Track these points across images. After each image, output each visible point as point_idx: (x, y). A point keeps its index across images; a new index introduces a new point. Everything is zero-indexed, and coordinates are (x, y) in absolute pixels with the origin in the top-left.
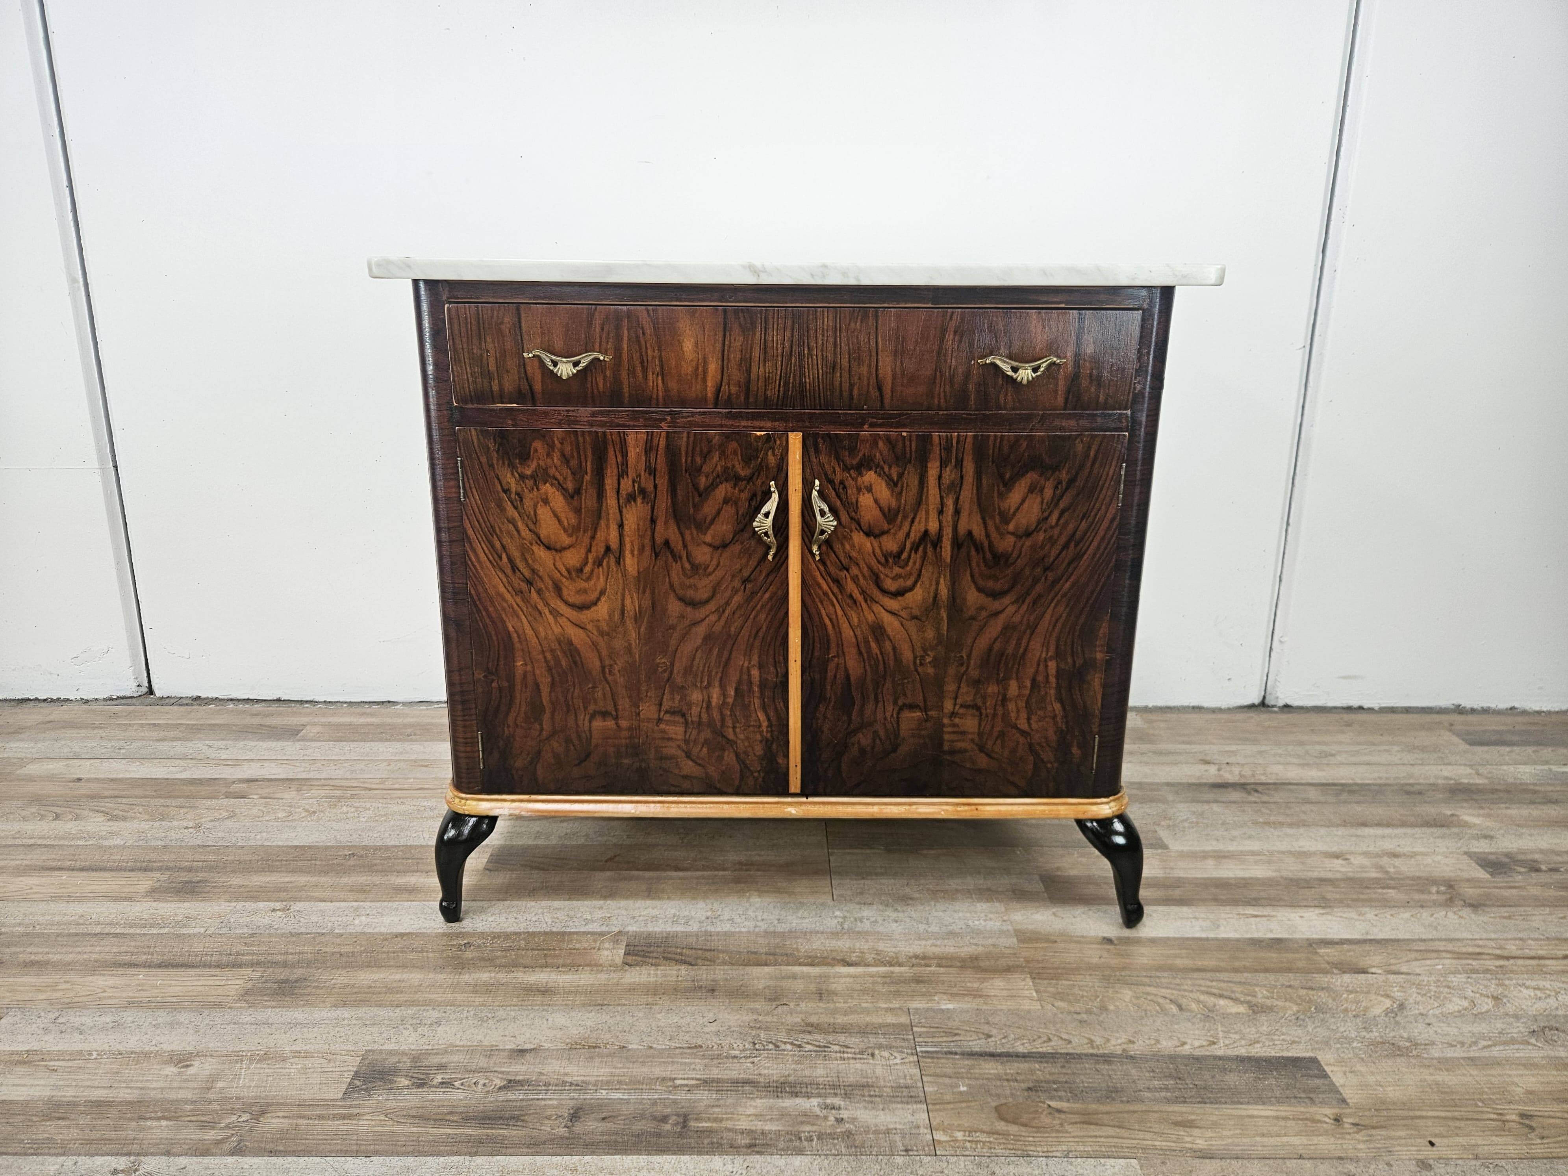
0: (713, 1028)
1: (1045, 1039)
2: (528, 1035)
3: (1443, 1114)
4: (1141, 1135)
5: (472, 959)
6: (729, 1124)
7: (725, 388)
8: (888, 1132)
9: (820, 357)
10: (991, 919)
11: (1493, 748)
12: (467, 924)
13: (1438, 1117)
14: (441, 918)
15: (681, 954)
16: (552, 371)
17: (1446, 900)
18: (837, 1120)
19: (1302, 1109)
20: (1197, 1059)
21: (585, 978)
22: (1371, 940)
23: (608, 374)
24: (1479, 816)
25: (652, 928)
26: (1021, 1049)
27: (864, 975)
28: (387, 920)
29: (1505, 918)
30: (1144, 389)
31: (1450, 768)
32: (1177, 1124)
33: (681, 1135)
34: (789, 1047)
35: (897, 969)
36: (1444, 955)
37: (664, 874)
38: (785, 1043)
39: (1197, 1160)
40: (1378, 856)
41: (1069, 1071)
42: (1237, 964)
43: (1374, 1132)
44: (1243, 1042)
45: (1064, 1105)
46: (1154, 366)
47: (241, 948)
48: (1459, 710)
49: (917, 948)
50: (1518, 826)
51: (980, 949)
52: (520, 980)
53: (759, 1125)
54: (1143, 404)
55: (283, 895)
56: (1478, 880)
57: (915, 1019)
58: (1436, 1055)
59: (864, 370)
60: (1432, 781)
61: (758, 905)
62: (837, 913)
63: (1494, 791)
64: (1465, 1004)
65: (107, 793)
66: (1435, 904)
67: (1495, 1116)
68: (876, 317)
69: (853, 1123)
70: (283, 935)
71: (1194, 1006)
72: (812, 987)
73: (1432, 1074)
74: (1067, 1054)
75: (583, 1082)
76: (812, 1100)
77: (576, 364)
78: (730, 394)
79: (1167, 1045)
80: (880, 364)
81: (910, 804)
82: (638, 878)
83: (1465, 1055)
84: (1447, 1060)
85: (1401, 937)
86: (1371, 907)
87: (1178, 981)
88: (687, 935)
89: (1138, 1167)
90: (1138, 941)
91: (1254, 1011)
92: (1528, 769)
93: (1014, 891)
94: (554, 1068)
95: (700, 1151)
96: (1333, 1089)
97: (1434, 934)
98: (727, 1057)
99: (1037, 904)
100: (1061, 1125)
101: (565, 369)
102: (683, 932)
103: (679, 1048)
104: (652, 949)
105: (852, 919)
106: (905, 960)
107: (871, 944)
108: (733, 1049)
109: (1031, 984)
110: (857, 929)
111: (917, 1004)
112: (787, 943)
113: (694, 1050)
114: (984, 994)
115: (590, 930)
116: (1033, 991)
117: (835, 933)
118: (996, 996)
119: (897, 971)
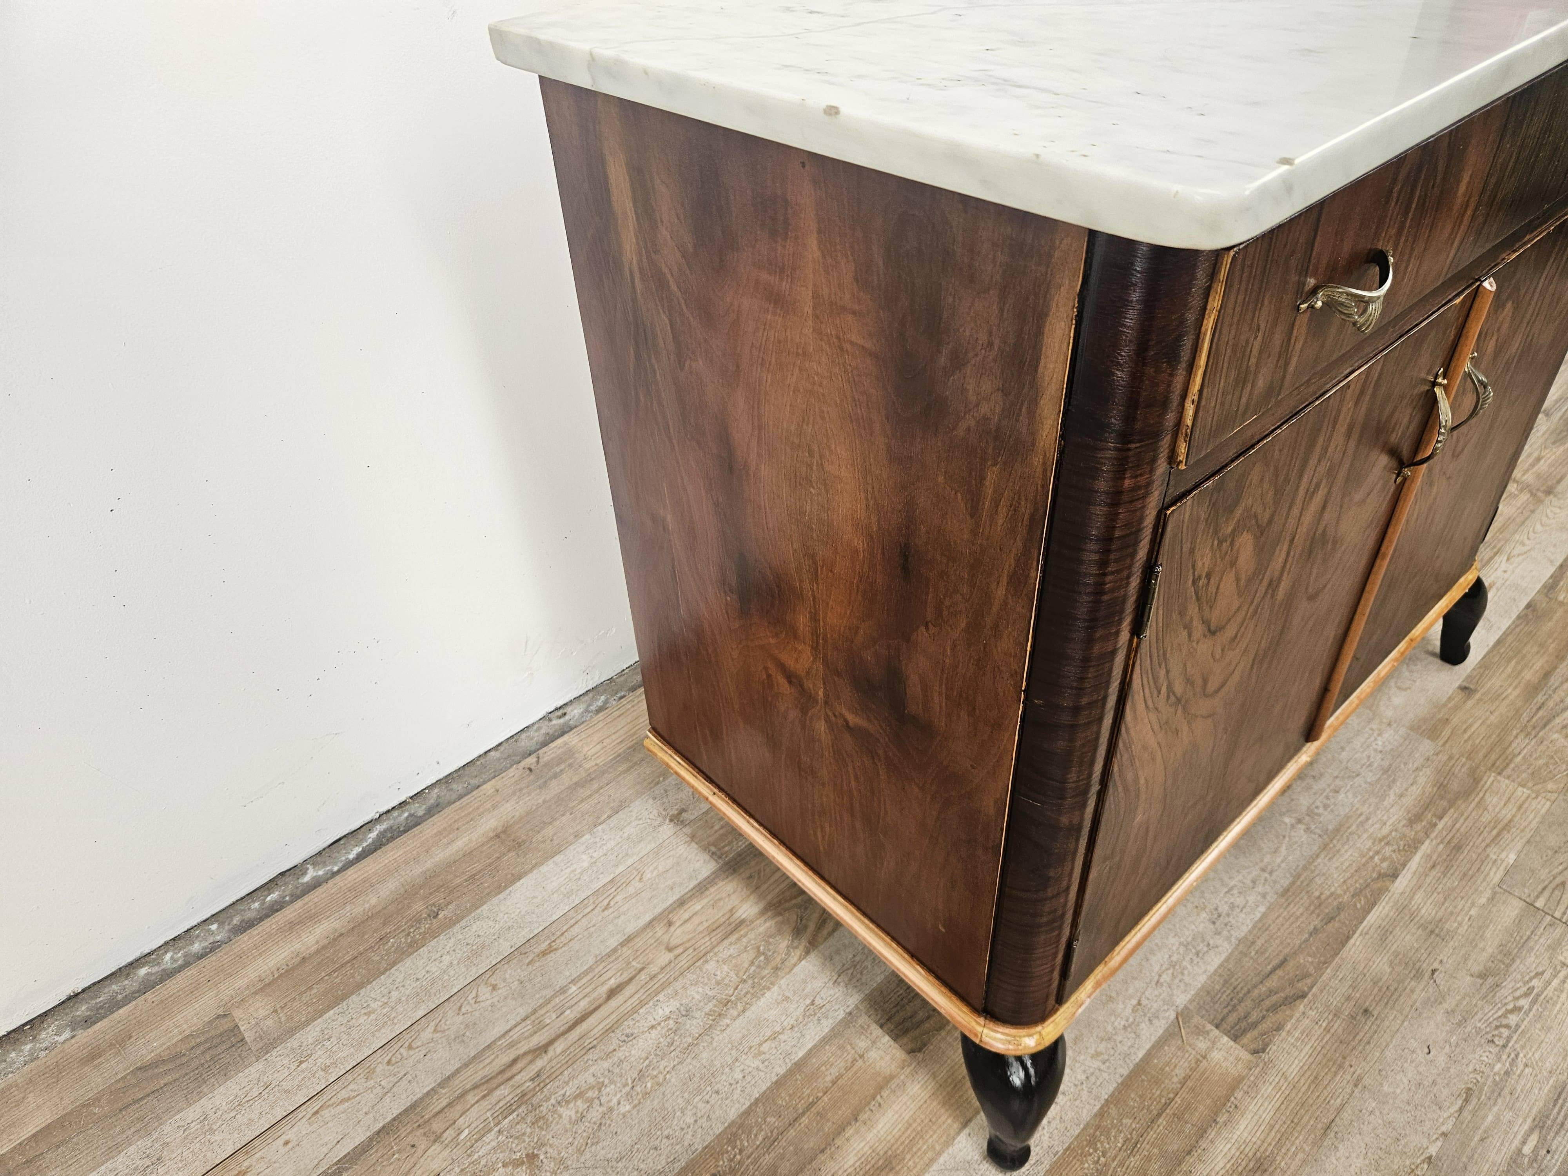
0: (1440, 1056)
15: (1273, 991)
16: (1354, 322)
21: (1258, 1109)
25: (1194, 984)
27: (1420, 878)
35: (1425, 849)
42: (1551, 651)
49: (1396, 809)
51: (1427, 772)
57: (1519, 893)
72: (1415, 929)
90: (1479, 675)
101: (1374, 312)
102: (1227, 960)
103: (1461, 1110)
104: (1241, 1010)
105: (1307, 818)
106: (1413, 833)
107: (1365, 836)
108: (1491, 1066)
109: (1507, 781)
110: (1330, 827)
111: (1496, 876)
112: (1317, 894)
113: (1474, 1101)
114: (1506, 821)
115: (1153, 1039)
116: (1520, 789)
117: (1325, 847)
118: (1514, 816)
119: (1429, 851)
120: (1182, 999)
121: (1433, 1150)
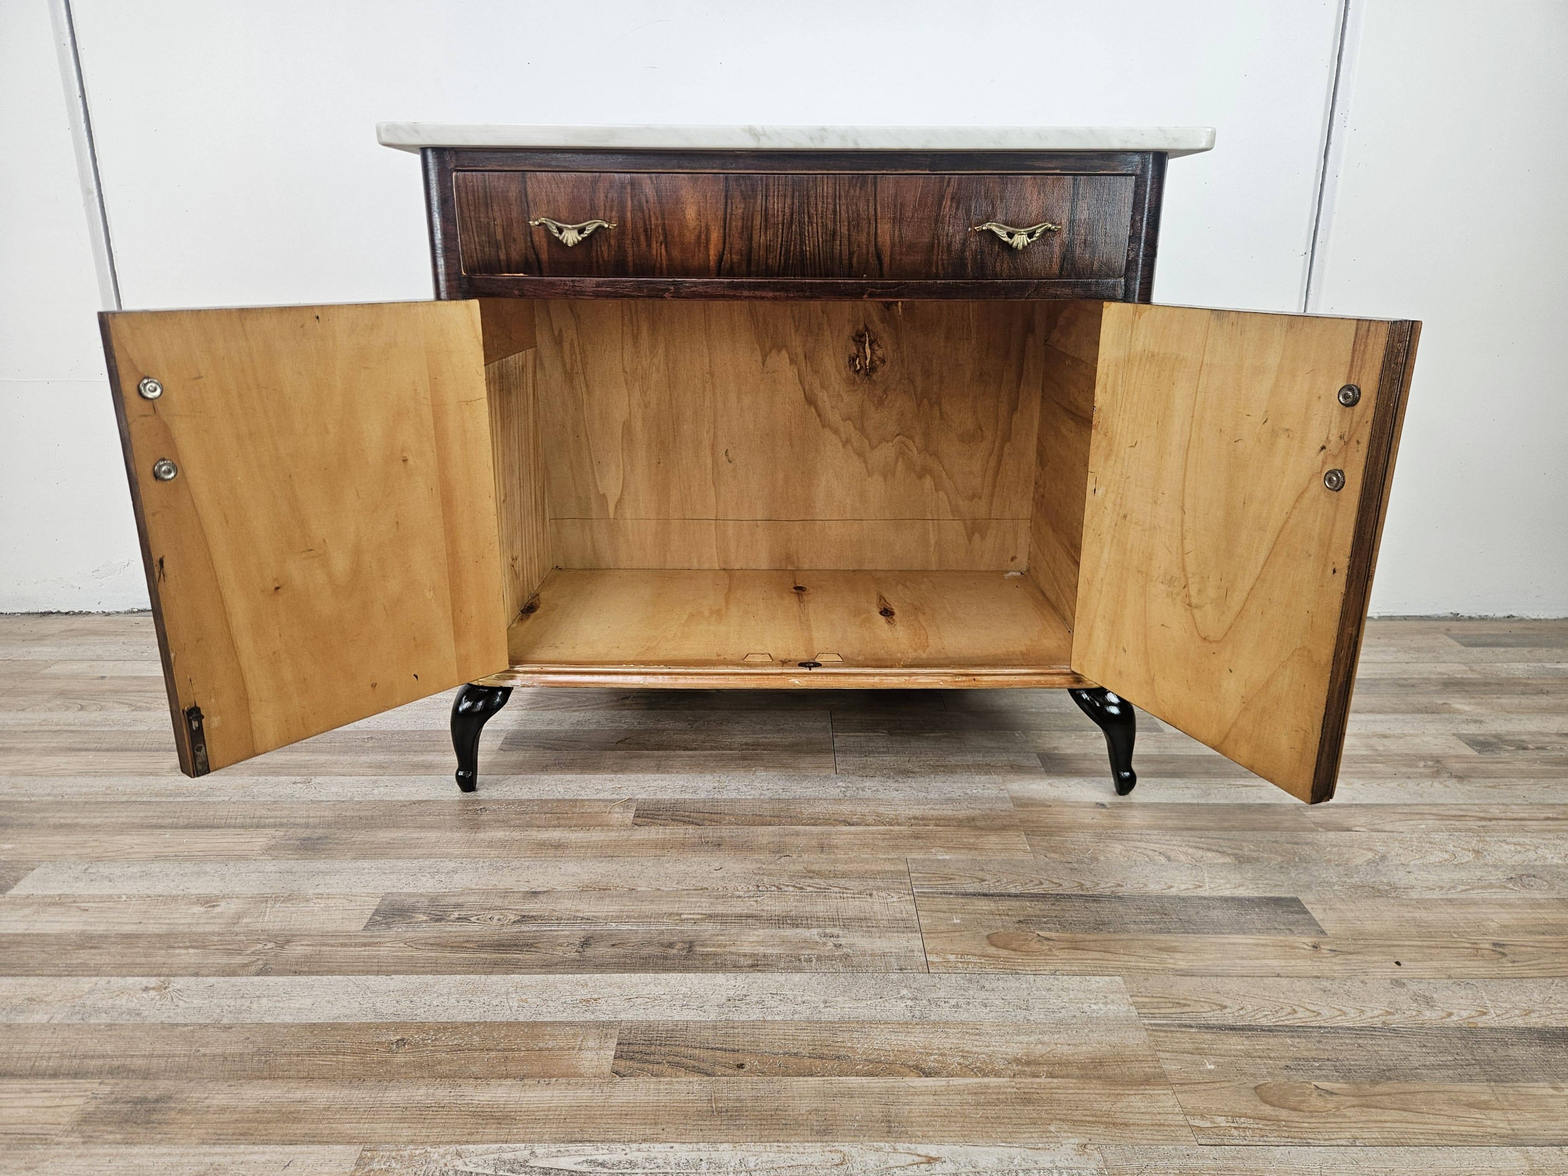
0: (719, 874)
1: (1037, 882)
2: (541, 880)
3: (1419, 943)
4: (1126, 958)
5: (488, 821)
6: (733, 949)
7: (727, 256)
8: (884, 955)
9: (820, 224)
10: (988, 788)
11: (1486, 649)
12: (482, 793)
13: (1413, 946)
14: (457, 788)
15: (689, 817)
16: (558, 238)
17: (1433, 773)
18: (835, 945)
19: (1282, 938)
20: (1183, 899)
21: (597, 836)
22: (1357, 805)
23: (612, 242)
24: (1470, 704)
25: (659, 796)
26: (1013, 891)
27: (864, 832)
28: (405, 790)
29: (1489, 787)
30: (1138, 255)
31: (1444, 665)
32: (1160, 949)
33: (686, 958)
34: (791, 889)
35: (896, 828)
36: (1428, 817)
37: (672, 753)
38: (787, 886)
39: (1178, 977)
40: (1368, 737)
41: (1059, 908)
42: (1226, 824)
43: (1350, 957)
44: (1228, 886)
45: (1053, 935)
46: (1147, 233)
47: (265, 813)
48: (1456, 617)
49: (917, 811)
50: (1509, 712)
51: (977, 812)
52: (534, 837)
53: (761, 950)
54: (1136, 272)
55: (304, 770)
56: (1467, 757)
57: (912, 867)
58: (1415, 897)
59: (863, 238)
60: (1425, 676)
61: (764, 777)
62: (840, 784)
63: (1486, 684)
64: (1446, 856)
65: (130, 689)
66: (1422, 776)
67: (1469, 945)
68: (875, 183)
69: (850, 948)
70: (304, 803)
71: (1182, 858)
72: (814, 842)
73: (1409, 912)
74: (1058, 895)
75: (593, 917)
76: (812, 930)
77: (581, 231)
78: (732, 263)
79: (1154, 888)
80: (879, 231)
81: (911, 675)
82: (648, 757)
83: (1444, 897)
84: (1426, 900)
85: (1386, 802)
86: (1359, 778)
87: (1168, 838)
88: (694, 802)
89: (1122, 982)
90: (1131, 806)
91: (1240, 862)
92: (1521, 666)
93: (1012, 767)
94: (566, 906)
95: (704, 970)
96: (1312, 922)
97: (1419, 800)
98: (731, 897)
99: (1034, 776)
100: (1050, 950)
101: (571, 237)
102: (690, 799)
104: (661, 812)
109: (1024, 839)
114: (979, 847)
115: (601, 798)
116: (1026, 845)
118: (991, 849)
120: (641, 797)
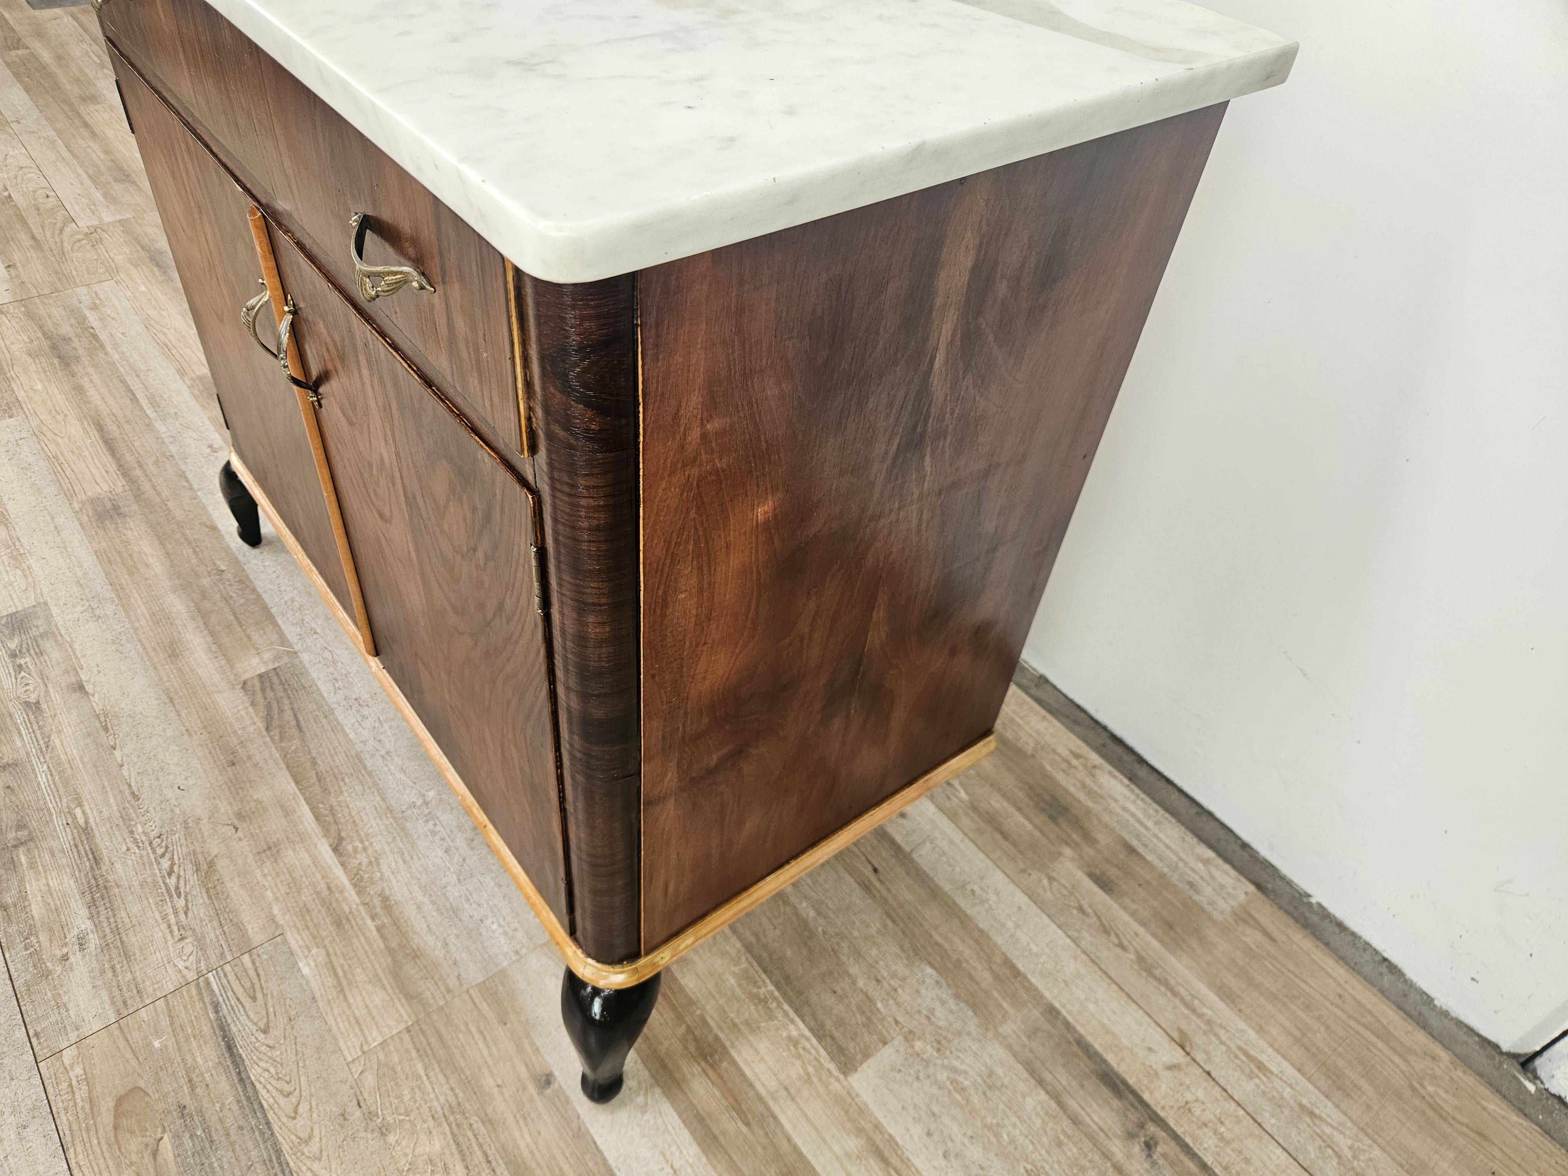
0: (172, 794)
1: (287, 1088)
2: (105, 679)
5: (201, 586)
10: (512, 938)
15: (282, 712)
18: (64, 956)
21: (207, 669)
25: (315, 670)
26: (254, 1073)
34: (165, 865)
35: (351, 893)
38: (170, 859)
41: (234, 1137)
45: (168, 1154)
47: (150, 461)
49: (404, 893)
51: (440, 953)
52: (184, 631)
53: (35, 900)
57: (265, 948)
69: (64, 971)
70: (178, 470)
72: (277, 837)
74: (268, 1123)
75: (54, 747)
76: (88, 922)
88: (317, 700)
90: (567, 1117)
94: (66, 719)
98: (127, 826)
102: (321, 694)
103: (130, 786)
104: (279, 688)
105: (427, 811)
106: (372, 892)
107: (387, 849)
108: (144, 825)
109: (395, 1032)
110: (408, 824)
111: (294, 939)
112: (347, 780)
113: (130, 798)
114: (347, 993)
115: (286, 632)
116: (380, 1040)
117: (389, 808)
118: (350, 1006)
119: (346, 894)
120: (305, 657)
121: (117, 753)
